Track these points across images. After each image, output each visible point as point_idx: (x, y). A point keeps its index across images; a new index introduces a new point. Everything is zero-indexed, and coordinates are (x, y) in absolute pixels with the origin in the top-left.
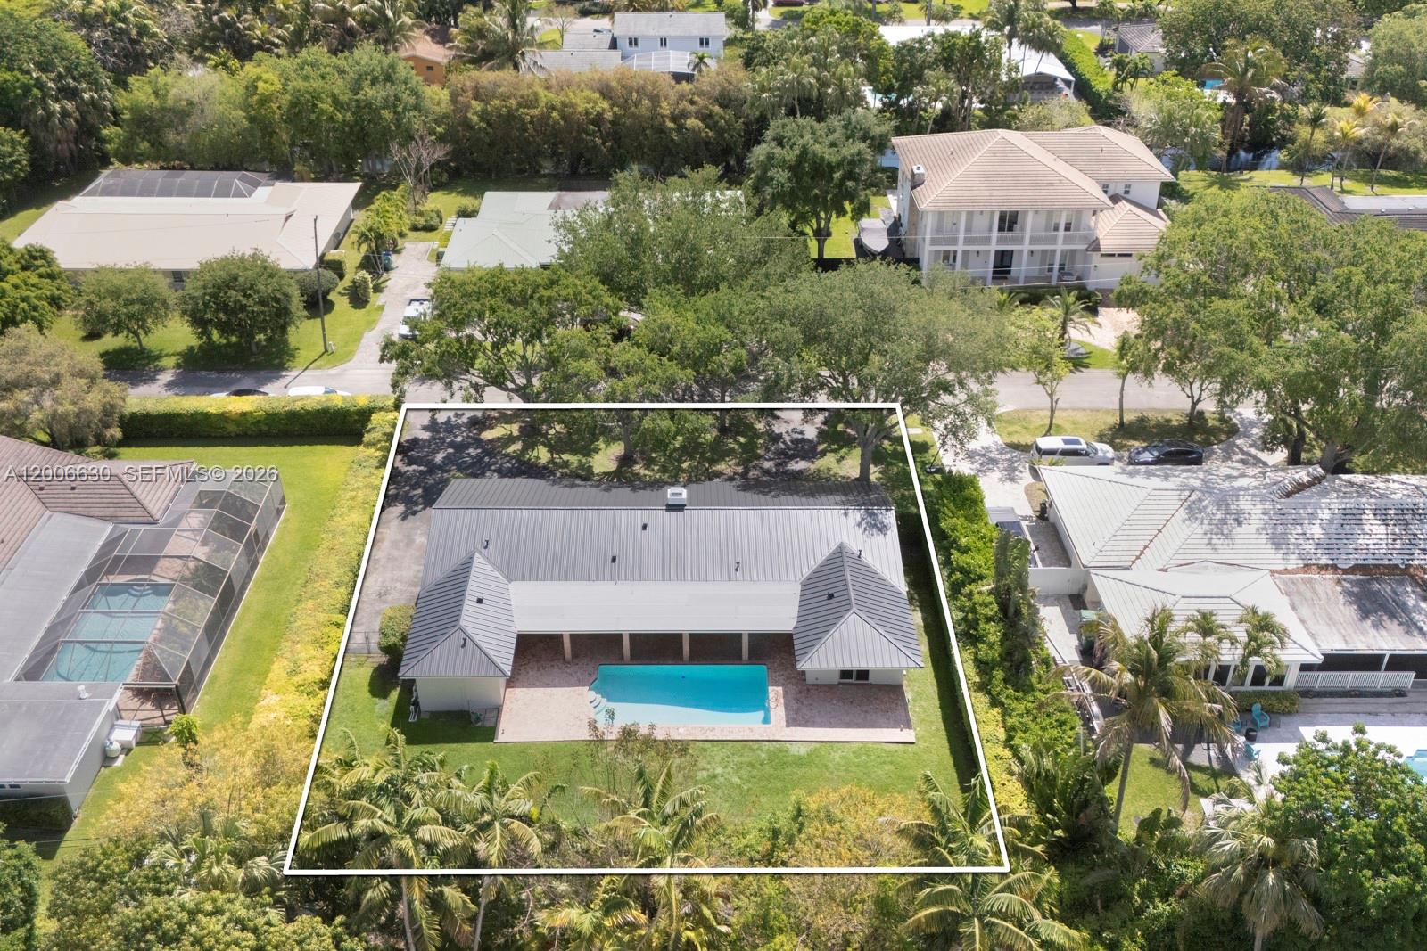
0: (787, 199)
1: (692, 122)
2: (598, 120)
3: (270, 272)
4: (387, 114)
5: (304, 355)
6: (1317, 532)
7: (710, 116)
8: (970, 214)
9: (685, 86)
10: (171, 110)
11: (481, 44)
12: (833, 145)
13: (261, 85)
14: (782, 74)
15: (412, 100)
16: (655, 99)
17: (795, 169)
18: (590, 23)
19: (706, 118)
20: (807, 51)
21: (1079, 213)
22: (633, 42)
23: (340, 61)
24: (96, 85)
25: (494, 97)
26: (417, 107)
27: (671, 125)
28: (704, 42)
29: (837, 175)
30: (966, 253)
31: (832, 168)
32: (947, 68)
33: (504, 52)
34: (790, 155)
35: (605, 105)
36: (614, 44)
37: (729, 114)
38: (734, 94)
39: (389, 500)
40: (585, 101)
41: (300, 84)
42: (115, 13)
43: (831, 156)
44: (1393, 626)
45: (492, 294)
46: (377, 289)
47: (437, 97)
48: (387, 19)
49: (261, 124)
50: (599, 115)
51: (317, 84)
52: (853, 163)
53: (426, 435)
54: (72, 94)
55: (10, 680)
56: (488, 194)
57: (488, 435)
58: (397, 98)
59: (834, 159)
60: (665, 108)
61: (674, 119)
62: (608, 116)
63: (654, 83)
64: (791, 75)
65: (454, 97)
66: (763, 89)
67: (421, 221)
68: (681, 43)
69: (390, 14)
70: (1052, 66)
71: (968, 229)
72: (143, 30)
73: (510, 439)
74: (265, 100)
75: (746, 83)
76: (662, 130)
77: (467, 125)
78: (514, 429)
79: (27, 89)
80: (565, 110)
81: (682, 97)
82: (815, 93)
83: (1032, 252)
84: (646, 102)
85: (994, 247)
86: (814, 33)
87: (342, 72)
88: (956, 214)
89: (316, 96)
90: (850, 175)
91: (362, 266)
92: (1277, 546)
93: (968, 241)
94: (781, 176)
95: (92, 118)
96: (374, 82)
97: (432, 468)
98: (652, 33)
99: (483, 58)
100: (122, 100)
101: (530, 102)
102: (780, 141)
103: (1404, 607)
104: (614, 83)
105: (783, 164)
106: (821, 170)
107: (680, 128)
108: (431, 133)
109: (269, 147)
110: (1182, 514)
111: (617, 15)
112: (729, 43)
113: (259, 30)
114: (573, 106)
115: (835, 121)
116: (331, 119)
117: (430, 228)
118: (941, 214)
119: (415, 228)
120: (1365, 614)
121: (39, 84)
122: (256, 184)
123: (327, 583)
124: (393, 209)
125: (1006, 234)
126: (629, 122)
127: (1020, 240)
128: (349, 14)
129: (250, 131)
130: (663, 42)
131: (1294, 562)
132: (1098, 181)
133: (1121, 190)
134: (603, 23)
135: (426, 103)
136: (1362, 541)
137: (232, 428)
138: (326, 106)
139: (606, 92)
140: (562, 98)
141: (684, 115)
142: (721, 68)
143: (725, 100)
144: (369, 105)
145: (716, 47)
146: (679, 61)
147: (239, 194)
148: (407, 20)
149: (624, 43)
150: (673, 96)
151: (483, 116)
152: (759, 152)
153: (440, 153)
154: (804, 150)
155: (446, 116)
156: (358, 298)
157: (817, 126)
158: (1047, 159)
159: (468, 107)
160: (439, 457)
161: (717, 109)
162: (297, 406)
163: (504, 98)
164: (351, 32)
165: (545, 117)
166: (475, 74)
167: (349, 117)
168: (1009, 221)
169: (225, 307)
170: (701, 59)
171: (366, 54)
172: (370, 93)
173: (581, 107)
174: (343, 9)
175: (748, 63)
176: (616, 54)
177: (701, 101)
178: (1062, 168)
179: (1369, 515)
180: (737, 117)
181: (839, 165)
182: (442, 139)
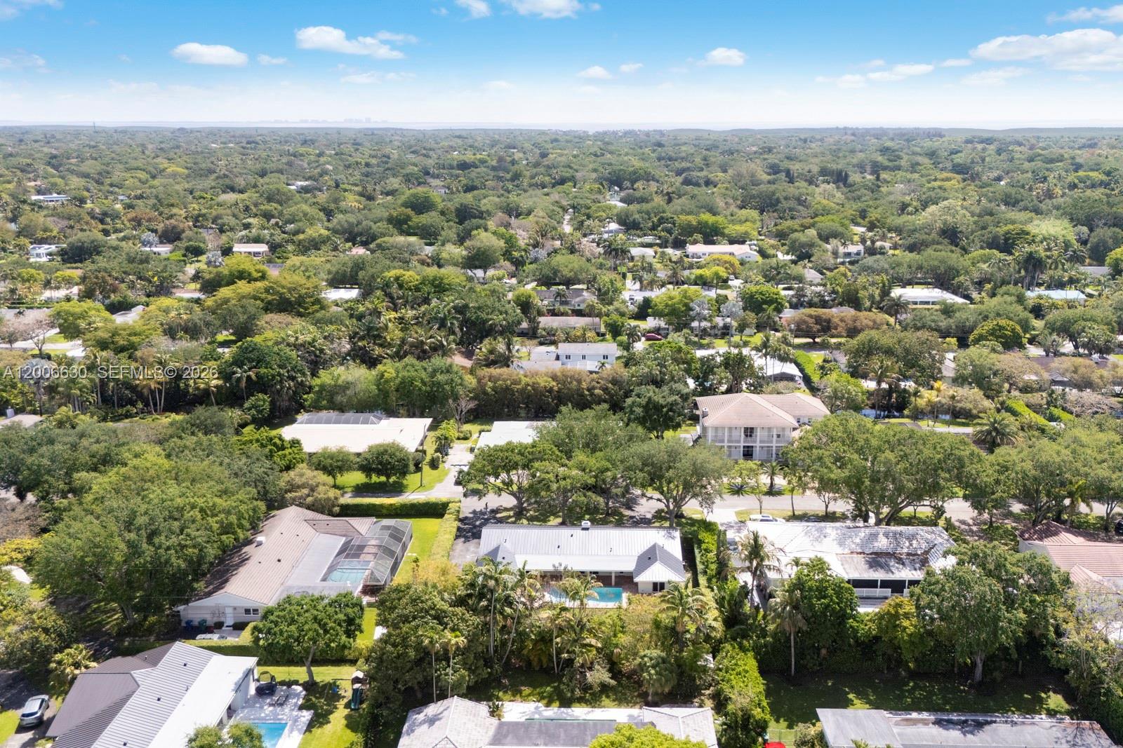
0: (642, 421)
1: (597, 391)
2: (551, 390)
3: (401, 450)
4: (447, 387)
5: (411, 487)
6: (858, 540)
7: (607, 389)
8: (730, 429)
9: (594, 376)
10: (340, 386)
11: (492, 357)
12: (663, 397)
13: (386, 374)
14: (643, 370)
15: (459, 381)
16: (579, 382)
17: (646, 407)
18: (543, 349)
19: (605, 389)
20: (655, 359)
21: (783, 429)
22: (568, 357)
23: (424, 364)
24: (304, 374)
25: (499, 380)
26: (461, 384)
27: (587, 393)
28: (605, 357)
29: (665, 410)
30: (729, 447)
31: (663, 407)
32: (726, 368)
33: (505, 361)
34: (643, 401)
35: (554, 384)
36: (558, 358)
37: (616, 388)
38: (619, 379)
39: (457, 537)
40: (544, 382)
41: (406, 374)
42: (309, 343)
43: (662, 401)
44: (882, 571)
45: (507, 451)
46: (443, 462)
47: (471, 381)
48: (443, 346)
49: (383, 392)
50: (551, 388)
51: (414, 374)
52: (672, 404)
53: (471, 515)
54: (293, 378)
55: (318, 581)
56: (496, 423)
57: (499, 515)
58: (452, 380)
59: (664, 403)
60: (584, 385)
61: (588, 390)
62: (556, 388)
63: (579, 374)
64: (646, 370)
65: (479, 381)
66: (633, 376)
67: (462, 435)
68: (593, 357)
69: (445, 343)
70: (791, 369)
71: (730, 436)
72: (322, 351)
73: (510, 517)
74: (387, 381)
75: (625, 373)
76: (582, 395)
77: (485, 393)
78: (511, 513)
79: (273, 376)
80: (534, 386)
81: (593, 380)
82: (659, 378)
83: (762, 447)
84: (575, 383)
85: (742, 444)
86: (659, 351)
87: (425, 369)
88: (723, 428)
89: (412, 380)
90: (671, 410)
91: (436, 451)
92: (841, 546)
93: (729, 441)
94: (638, 410)
95: (300, 390)
96: (442, 372)
97: (475, 527)
98: (578, 352)
99: (490, 364)
100: (316, 382)
101: (519, 382)
102: (638, 396)
103: (888, 566)
104: (559, 374)
105: (639, 405)
106: (658, 408)
107: (592, 394)
108: (467, 396)
109: (386, 403)
110: (803, 534)
111: (560, 345)
112: (618, 358)
113: (377, 351)
114: (538, 383)
115: (665, 388)
116: (420, 389)
117: (466, 438)
118: (716, 429)
119: (458, 439)
120: (871, 567)
121: (279, 375)
122: (380, 419)
123: (438, 556)
124: (450, 428)
125: (749, 439)
126: (566, 391)
127: (755, 442)
128: (426, 344)
129: (378, 395)
130: (584, 357)
131: (847, 551)
132: (794, 417)
133: (807, 421)
134: (552, 348)
135: (466, 383)
136: (876, 544)
137: (384, 511)
138: (418, 384)
139: (554, 378)
140: (533, 380)
141: (594, 388)
142: (614, 367)
143: (615, 382)
144: (439, 383)
145: (612, 359)
146: (591, 365)
147: (373, 423)
148: (454, 346)
149: (563, 358)
150: (588, 380)
151: (494, 389)
152: (629, 401)
153: (472, 405)
154: (650, 398)
155: (474, 389)
156: (434, 465)
157: (657, 390)
158: (769, 406)
159: (486, 384)
160: (478, 523)
161: (610, 385)
162: (415, 501)
163: (504, 380)
164: (424, 352)
165: (524, 390)
166: (488, 370)
167: (428, 389)
168: (749, 432)
169: (381, 463)
170: (603, 364)
171: (437, 361)
172: (441, 378)
173: (542, 384)
174: (422, 341)
175: (626, 365)
176: (559, 363)
177: (602, 382)
178: (775, 410)
179: (881, 536)
180: (620, 390)
181: (665, 406)
182: (472, 399)
